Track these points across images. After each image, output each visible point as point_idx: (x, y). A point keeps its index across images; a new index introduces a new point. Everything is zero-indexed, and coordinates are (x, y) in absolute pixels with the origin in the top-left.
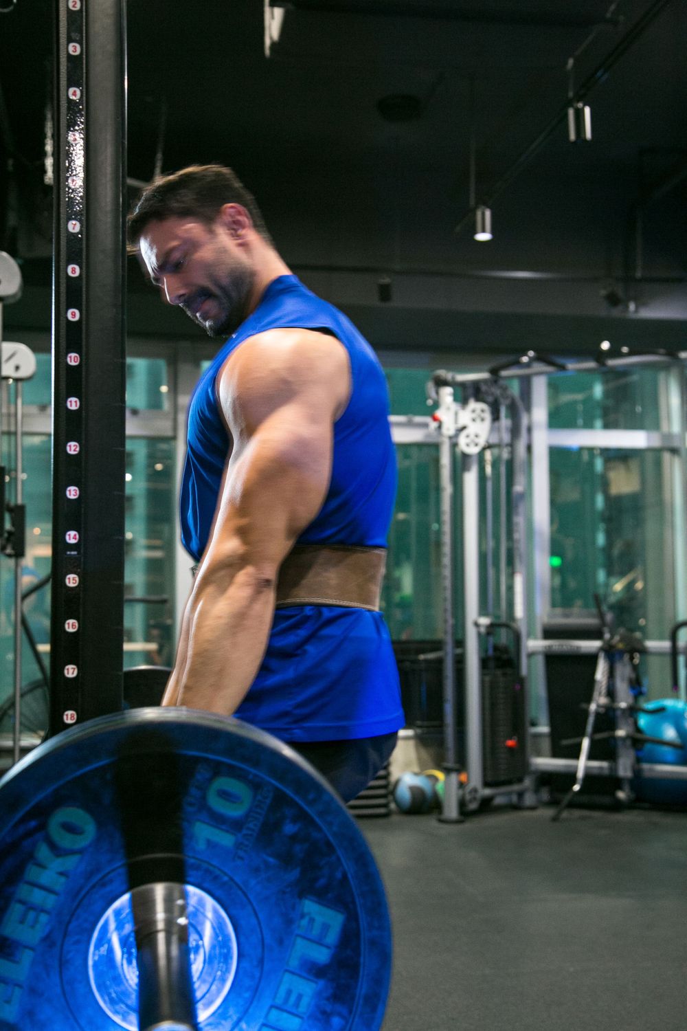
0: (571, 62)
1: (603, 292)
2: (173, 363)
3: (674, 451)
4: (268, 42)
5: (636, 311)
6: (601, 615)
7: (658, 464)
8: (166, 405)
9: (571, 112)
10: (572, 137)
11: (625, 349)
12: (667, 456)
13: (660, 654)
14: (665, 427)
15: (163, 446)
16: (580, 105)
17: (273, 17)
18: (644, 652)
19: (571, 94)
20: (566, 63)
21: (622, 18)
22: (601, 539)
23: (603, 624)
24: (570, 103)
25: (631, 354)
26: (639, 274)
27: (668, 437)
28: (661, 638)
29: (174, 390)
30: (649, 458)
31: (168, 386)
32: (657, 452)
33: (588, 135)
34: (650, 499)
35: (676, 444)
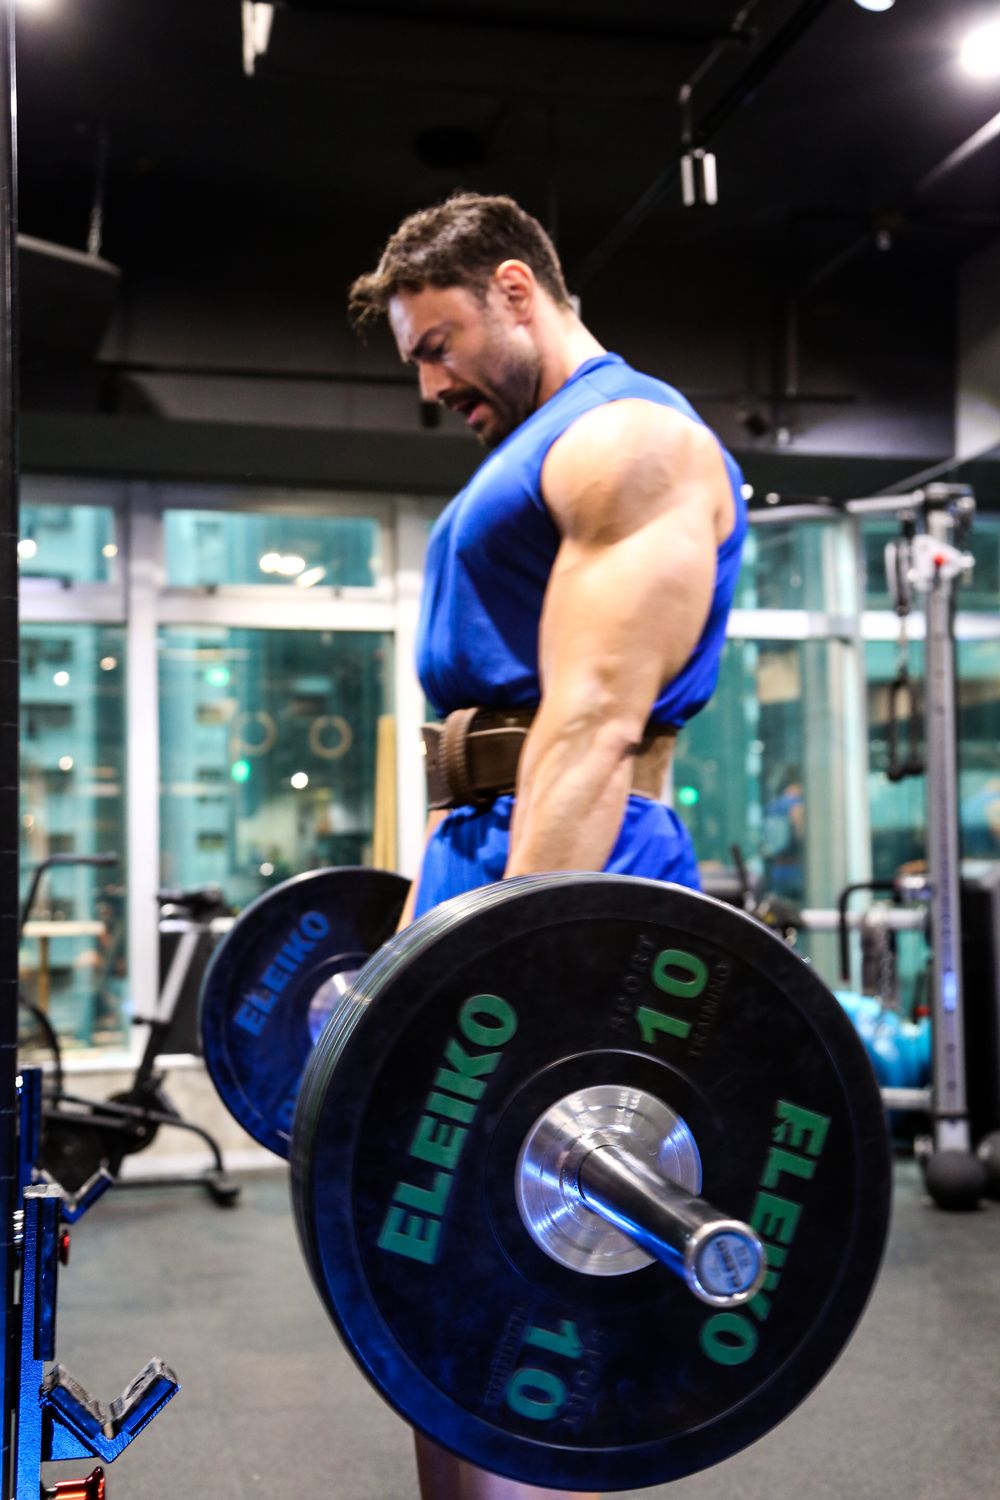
0: (686, 92)
1: (742, 416)
2: (124, 513)
3: (845, 641)
4: (249, 54)
5: (791, 442)
6: (742, 875)
7: (822, 660)
8: (114, 575)
9: (687, 165)
10: (689, 197)
11: (773, 498)
12: (835, 649)
13: (825, 930)
14: (831, 607)
15: (113, 634)
16: (698, 153)
17: (254, 18)
18: (801, 928)
19: (687, 137)
20: (677, 92)
21: (755, 31)
22: (754, 764)
23: (745, 887)
24: (685, 150)
25: (783, 503)
26: (792, 390)
27: (836, 621)
28: (826, 906)
29: (125, 551)
30: (811, 651)
31: (118, 545)
32: (822, 642)
33: (711, 194)
34: (812, 707)
35: (846, 631)
